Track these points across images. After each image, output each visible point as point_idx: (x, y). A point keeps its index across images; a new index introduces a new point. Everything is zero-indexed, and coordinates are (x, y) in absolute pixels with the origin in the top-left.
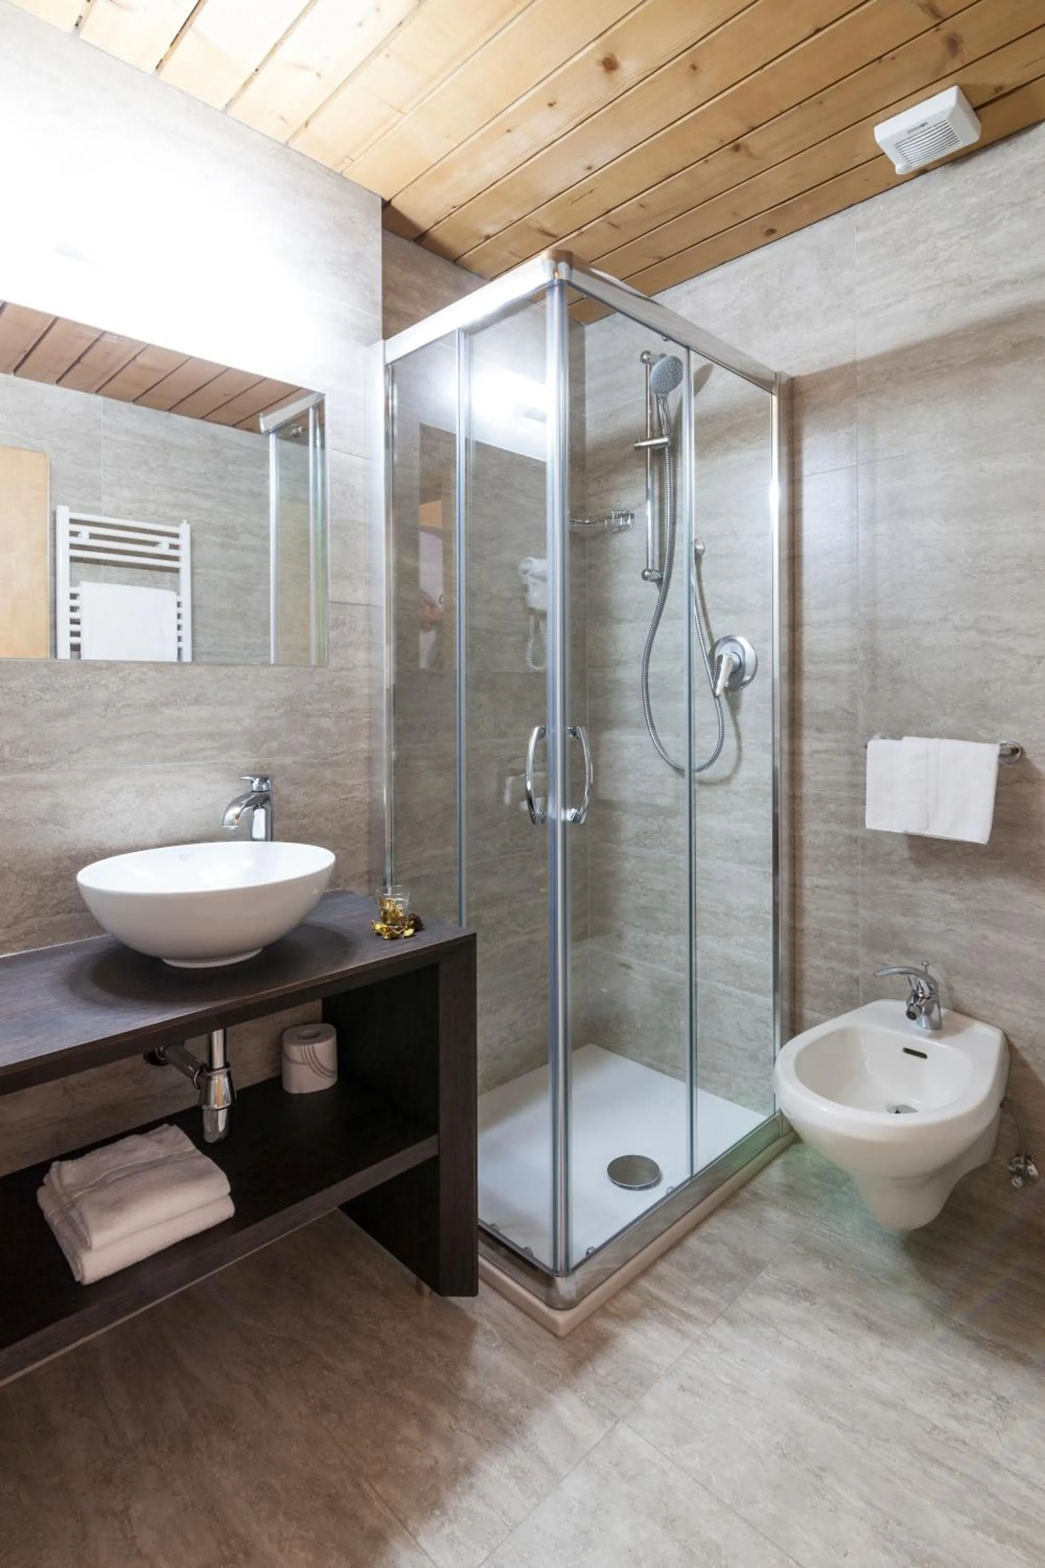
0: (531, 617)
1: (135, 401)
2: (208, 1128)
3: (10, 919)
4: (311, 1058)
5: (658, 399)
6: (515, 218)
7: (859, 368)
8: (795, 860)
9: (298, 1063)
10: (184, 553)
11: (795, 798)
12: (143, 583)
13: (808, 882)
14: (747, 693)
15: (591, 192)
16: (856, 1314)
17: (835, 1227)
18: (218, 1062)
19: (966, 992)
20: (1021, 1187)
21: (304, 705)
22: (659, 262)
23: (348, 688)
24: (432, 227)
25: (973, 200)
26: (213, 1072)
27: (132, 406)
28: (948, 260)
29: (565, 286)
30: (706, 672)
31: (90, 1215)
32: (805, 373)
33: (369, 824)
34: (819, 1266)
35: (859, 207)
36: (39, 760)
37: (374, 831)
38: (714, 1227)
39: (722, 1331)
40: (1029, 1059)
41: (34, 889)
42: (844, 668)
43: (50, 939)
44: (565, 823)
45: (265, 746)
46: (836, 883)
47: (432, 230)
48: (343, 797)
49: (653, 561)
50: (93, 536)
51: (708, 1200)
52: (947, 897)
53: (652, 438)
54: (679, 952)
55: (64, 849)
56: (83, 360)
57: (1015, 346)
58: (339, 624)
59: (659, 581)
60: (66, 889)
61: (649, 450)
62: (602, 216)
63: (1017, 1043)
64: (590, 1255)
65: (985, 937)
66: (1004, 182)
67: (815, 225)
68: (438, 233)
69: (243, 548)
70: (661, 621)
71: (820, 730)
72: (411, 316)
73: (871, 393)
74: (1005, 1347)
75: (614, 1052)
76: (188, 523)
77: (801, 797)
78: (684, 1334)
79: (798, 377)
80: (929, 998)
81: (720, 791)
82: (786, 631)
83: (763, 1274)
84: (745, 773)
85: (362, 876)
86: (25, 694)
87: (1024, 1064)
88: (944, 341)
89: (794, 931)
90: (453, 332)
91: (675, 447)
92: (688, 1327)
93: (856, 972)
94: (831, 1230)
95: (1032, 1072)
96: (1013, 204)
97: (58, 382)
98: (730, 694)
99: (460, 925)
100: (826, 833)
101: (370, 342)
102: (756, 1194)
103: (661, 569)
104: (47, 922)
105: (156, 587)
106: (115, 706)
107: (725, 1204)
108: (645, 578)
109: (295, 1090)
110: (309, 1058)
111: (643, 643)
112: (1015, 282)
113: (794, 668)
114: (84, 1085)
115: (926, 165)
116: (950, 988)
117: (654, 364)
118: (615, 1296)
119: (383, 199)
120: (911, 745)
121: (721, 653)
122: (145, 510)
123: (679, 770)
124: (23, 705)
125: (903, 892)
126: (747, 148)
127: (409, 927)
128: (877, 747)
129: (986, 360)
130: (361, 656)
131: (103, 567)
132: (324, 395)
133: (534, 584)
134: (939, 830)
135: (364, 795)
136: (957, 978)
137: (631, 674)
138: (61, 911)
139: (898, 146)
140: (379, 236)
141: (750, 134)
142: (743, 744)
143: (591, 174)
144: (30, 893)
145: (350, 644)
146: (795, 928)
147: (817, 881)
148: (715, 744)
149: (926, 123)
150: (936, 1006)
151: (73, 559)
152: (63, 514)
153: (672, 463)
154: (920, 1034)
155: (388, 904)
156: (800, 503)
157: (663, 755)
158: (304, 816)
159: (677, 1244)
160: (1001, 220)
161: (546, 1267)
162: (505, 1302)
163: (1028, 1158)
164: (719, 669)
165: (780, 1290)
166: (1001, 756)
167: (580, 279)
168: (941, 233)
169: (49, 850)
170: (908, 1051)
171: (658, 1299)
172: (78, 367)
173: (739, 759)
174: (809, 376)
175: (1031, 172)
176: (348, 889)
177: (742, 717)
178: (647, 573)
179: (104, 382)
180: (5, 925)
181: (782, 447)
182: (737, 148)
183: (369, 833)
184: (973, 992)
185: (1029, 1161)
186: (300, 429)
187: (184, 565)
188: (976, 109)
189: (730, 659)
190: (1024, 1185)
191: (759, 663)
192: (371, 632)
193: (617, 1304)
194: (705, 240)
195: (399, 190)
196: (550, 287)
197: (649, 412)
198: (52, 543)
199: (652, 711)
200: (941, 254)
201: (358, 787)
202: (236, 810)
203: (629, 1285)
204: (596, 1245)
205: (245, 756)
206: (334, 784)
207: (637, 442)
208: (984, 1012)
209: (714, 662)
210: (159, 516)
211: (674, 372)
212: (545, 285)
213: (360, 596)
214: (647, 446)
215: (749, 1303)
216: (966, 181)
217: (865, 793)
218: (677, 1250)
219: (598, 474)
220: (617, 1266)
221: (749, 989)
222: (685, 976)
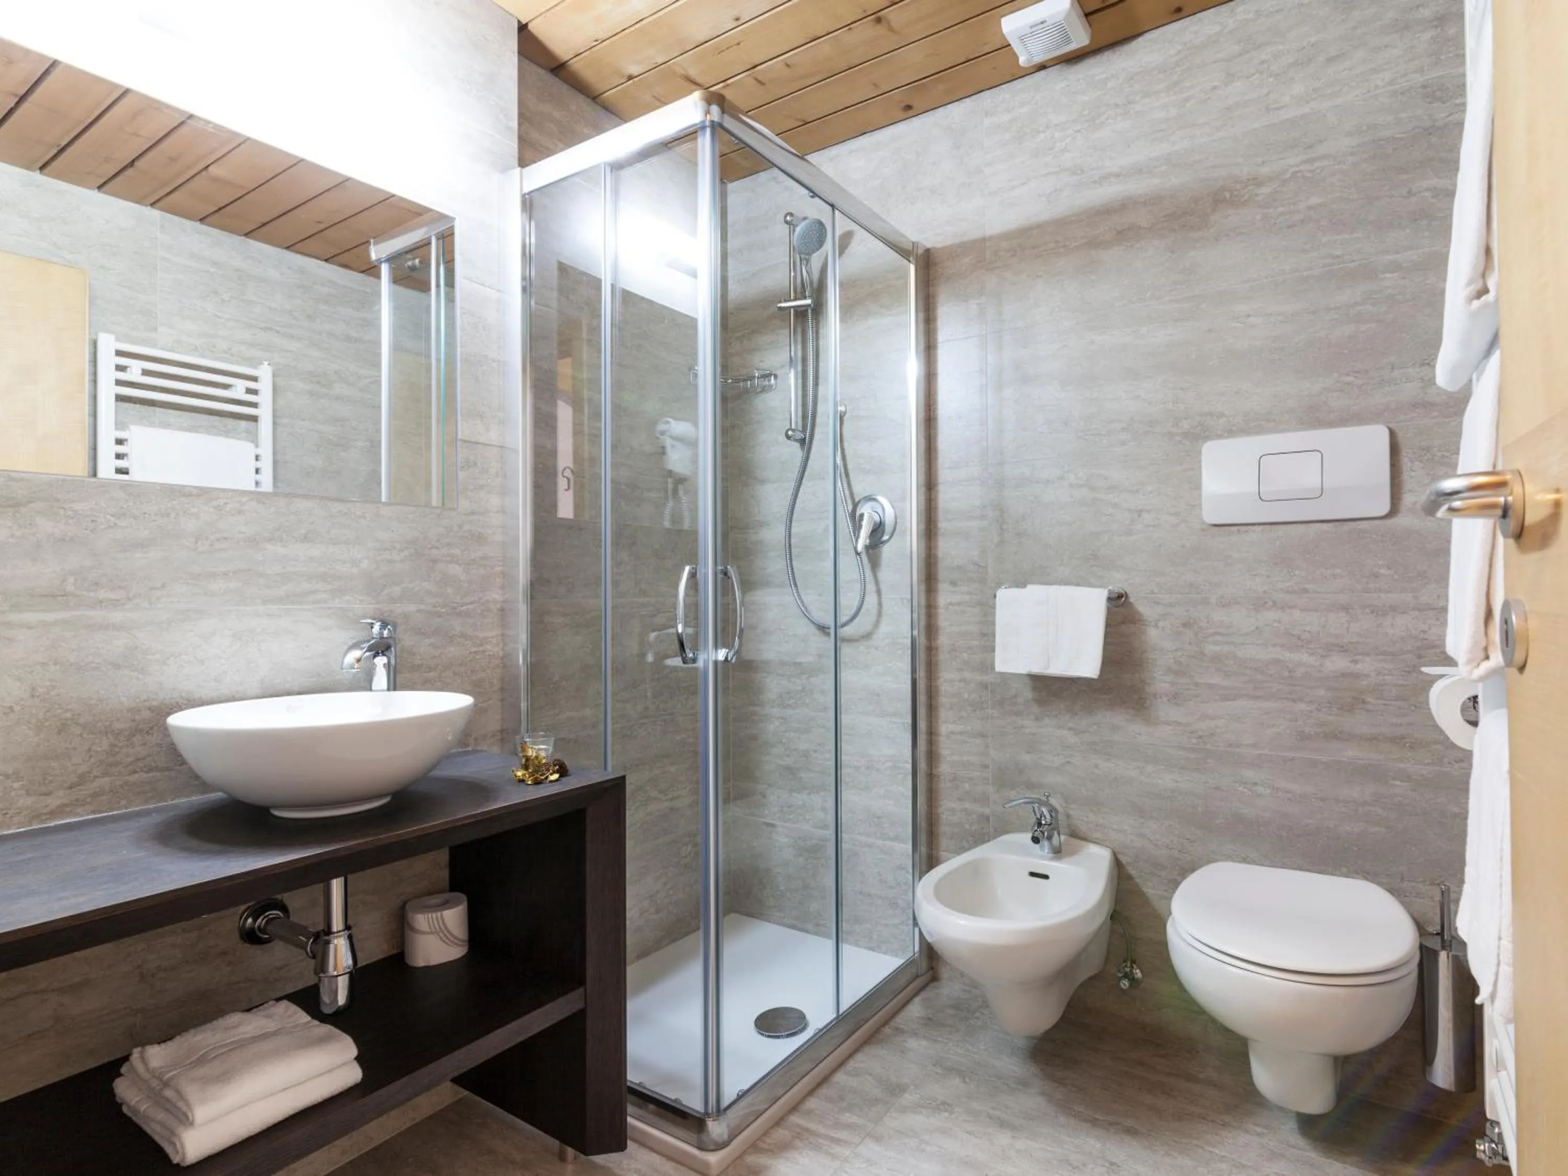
0: (670, 480)
1: (202, 220)
2: (325, 998)
3: (73, 779)
4: (440, 927)
5: (801, 260)
6: (660, 61)
7: (988, 244)
8: (931, 708)
9: (424, 933)
10: (265, 398)
11: (931, 650)
12: (211, 430)
13: (944, 729)
14: (886, 551)
15: (738, 44)
16: (990, 1117)
17: (970, 1048)
18: (337, 922)
19: (1082, 818)
20: (1127, 989)
21: (430, 549)
22: (802, 125)
23: (479, 533)
24: (571, 59)
25: (1086, 98)
26: (332, 936)
27: (198, 224)
28: (1064, 150)
29: (717, 128)
30: (848, 530)
31: (191, 1091)
32: (940, 245)
33: (502, 680)
34: (957, 1081)
35: (987, 93)
36: (112, 596)
37: (507, 688)
38: (861, 1061)
39: (869, 1149)
40: (1133, 872)
41: (105, 744)
42: (976, 524)
43: (123, 802)
44: (716, 663)
45: (386, 592)
46: (969, 728)
47: (571, 61)
48: (474, 650)
49: (796, 423)
50: (146, 373)
51: (854, 1037)
52: (1065, 732)
53: (796, 299)
54: (824, 809)
55: (142, 699)
56: (137, 164)
57: (1119, 232)
58: (469, 464)
59: (802, 442)
60: (145, 744)
61: (792, 310)
62: (748, 70)
63: (1124, 859)
64: (741, 1096)
65: (1096, 766)
66: (1109, 85)
67: (949, 106)
68: (577, 65)
69: (337, 398)
70: (804, 481)
71: (954, 583)
72: (547, 148)
73: (998, 267)
74: (1117, 1124)
75: (757, 918)
76: (269, 364)
77: (937, 649)
78: (834, 1157)
79: (934, 248)
80: (1050, 825)
81: (862, 647)
82: (923, 490)
83: (906, 1095)
84: (885, 628)
85: (494, 736)
86: (94, 519)
87: (1130, 878)
88: (1061, 224)
89: (931, 777)
90: (598, 166)
91: (818, 309)
92: (837, 1149)
93: (987, 811)
94: (967, 1050)
95: (1137, 885)
96: (1117, 106)
97: (100, 188)
98: (871, 551)
99: (605, 769)
100: (960, 681)
101: (505, 169)
102: (897, 1029)
103: (804, 430)
104: (121, 783)
105: (227, 436)
106: (207, 539)
107: (870, 1039)
108: (788, 437)
109: (420, 963)
110: (437, 926)
111: (787, 502)
112: (1118, 175)
113: (930, 525)
114: (165, 970)
115: (1044, 62)
116: (1068, 816)
117: (797, 226)
118: (766, 1133)
119: (519, 22)
120: (1034, 591)
121: (862, 511)
122: (214, 347)
123: (823, 629)
124: (91, 531)
125: (1027, 731)
126: (888, 22)
127: (554, 772)
128: (1004, 595)
129: (1094, 244)
130: (495, 501)
131: (158, 409)
132: (453, 219)
133: (673, 446)
134: (1058, 669)
135: (496, 649)
136: (1074, 806)
137: (773, 535)
138: (138, 770)
139: (1021, 39)
140: (515, 58)
141: (890, 9)
142: (883, 600)
143: (739, 26)
144: (99, 749)
145: (482, 487)
146: (931, 774)
147: (952, 727)
148: (856, 603)
149: (1045, 21)
150: (1056, 833)
151: (120, 398)
152: (108, 345)
153: (814, 324)
154: (1042, 858)
155: (530, 750)
156: (935, 368)
157: (806, 614)
158: (430, 669)
159: (825, 1080)
160: (1107, 119)
161: (697, 1112)
162: (655, 1155)
163: (1133, 962)
164: (860, 527)
165: (923, 1107)
166: (1110, 599)
167: (729, 123)
168: (1056, 125)
169: (124, 699)
170: (1033, 874)
171: (807, 1130)
172: (130, 172)
173: (879, 615)
174: (943, 248)
175: (1132, 78)
176: (479, 748)
177: (883, 574)
178: (790, 433)
179: (162, 195)
180: (66, 785)
181: (919, 314)
182: (879, 20)
183: (502, 689)
184: (1087, 817)
185: (1134, 966)
186: (417, 261)
187: (265, 413)
188: (1087, 15)
189: (871, 517)
190: (1131, 986)
191: (898, 520)
192: (505, 476)
193: (768, 1140)
194: (847, 108)
195: (538, 14)
196: (703, 128)
197: (792, 274)
198: (92, 377)
199: (795, 570)
200: (1058, 144)
201: (491, 639)
202: (357, 653)
203: (779, 1122)
204: (746, 1087)
205: (361, 601)
206: (463, 635)
207: (780, 302)
208: (1097, 835)
209: (856, 520)
210: (232, 355)
211: (817, 234)
212: (696, 125)
213: (493, 436)
214: (790, 308)
215: (894, 1121)
216: (1079, 80)
217: (994, 641)
218: (825, 1086)
219: (739, 334)
220: (766, 1106)
221: (889, 839)
222: (831, 833)
